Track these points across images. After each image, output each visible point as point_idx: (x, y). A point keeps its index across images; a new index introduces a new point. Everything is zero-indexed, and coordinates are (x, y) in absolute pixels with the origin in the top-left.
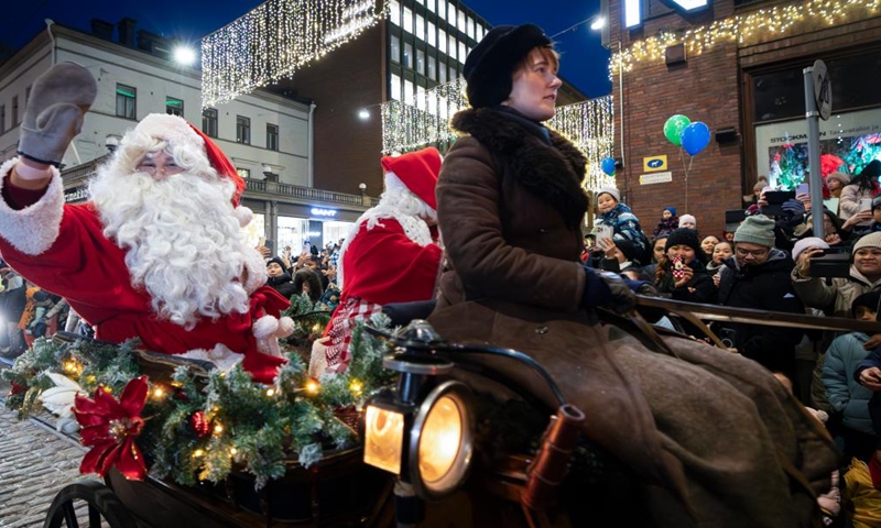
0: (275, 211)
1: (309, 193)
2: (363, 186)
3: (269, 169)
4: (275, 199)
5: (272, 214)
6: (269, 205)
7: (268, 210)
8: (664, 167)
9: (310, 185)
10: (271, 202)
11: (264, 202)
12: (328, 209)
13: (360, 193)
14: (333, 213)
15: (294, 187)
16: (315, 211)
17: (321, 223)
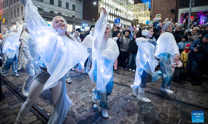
0: (75, 24)
1: (82, 21)
2: (94, 20)
3: (73, 15)
4: (75, 22)
5: (74, 25)
6: (73, 23)
7: (73, 24)
8: (160, 16)
9: (82, 19)
10: (74, 22)
11: (72, 22)
12: (86, 24)
13: (93, 21)
14: (87, 25)
15: (79, 19)
16: (83, 25)
17: (84, 27)
